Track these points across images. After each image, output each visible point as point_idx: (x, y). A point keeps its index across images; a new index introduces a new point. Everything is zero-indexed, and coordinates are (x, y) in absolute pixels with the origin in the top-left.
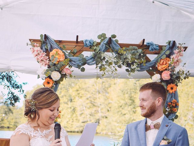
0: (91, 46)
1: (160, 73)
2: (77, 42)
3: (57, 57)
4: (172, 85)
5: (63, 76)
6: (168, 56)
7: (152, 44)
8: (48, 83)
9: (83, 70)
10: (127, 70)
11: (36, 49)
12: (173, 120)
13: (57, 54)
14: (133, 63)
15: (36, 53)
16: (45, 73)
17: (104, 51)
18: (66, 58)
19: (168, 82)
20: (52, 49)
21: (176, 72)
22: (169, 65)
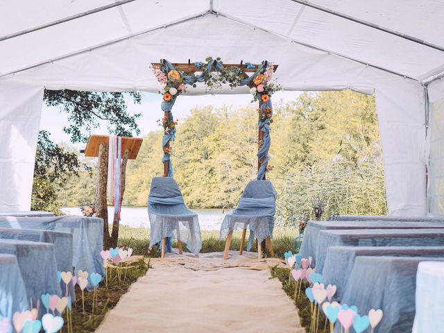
0: (200, 67)
1: (256, 86)
2: (189, 64)
3: (174, 76)
4: (266, 96)
5: (179, 92)
6: (262, 73)
7: (249, 64)
8: (167, 97)
9: (195, 86)
10: (230, 85)
11: (157, 70)
12: (268, 124)
13: (174, 74)
14: (234, 80)
15: (157, 74)
16: (165, 89)
17: (211, 71)
18: (181, 77)
19: (262, 93)
20: (169, 70)
21: (268, 85)
22: (263, 80)
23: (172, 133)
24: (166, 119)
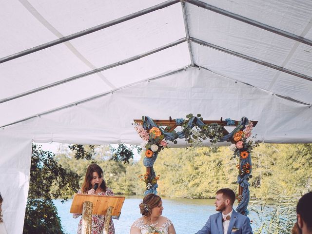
0: (182, 123)
1: (236, 143)
2: (170, 120)
3: (155, 133)
4: (244, 152)
5: (160, 148)
6: (242, 130)
7: (229, 120)
8: (149, 154)
9: (176, 142)
10: (211, 141)
11: (139, 127)
12: (248, 179)
13: (155, 131)
14: (214, 136)
15: (139, 131)
16: (146, 147)
17: (192, 127)
18: (162, 134)
19: (241, 150)
20: (151, 127)
21: (247, 142)
22: (243, 137)
23: (153, 188)
24: (148, 175)
